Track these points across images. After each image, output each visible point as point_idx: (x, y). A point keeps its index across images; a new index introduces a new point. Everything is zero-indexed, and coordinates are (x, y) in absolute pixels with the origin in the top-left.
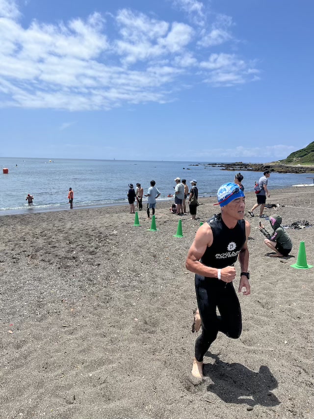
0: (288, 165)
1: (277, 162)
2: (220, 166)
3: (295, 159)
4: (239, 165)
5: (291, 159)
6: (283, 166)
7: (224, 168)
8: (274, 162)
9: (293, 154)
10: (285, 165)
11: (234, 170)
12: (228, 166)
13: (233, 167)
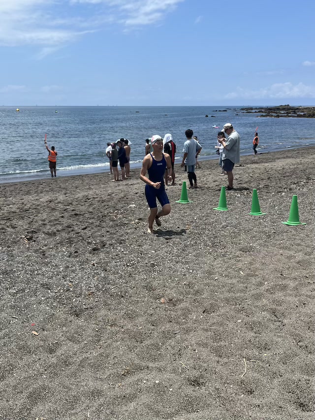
2: (257, 111)
4: (284, 109)
7: (264, 114)
11: (278, 116)
12: (270, 111)
13: (276, 113)
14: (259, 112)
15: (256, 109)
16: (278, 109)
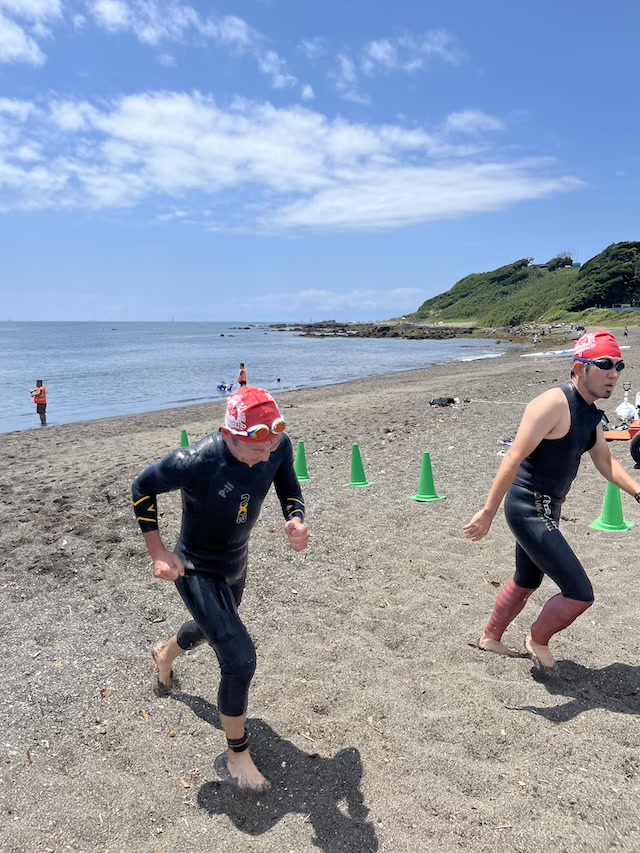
0: (421, 325)
1: (400, 319)
2: (293, 328)
3: (432, 312)
5: (426, 311)
6: (413, 327)
7: (303, 333)
8: (394, 320)
9: (429, 303)
10: (416, 324)
11: (323, 336)
12: (310, 330)
13: (319, 331)
14: (296, 330)
15: (290, 325)
16: (321, 326)
